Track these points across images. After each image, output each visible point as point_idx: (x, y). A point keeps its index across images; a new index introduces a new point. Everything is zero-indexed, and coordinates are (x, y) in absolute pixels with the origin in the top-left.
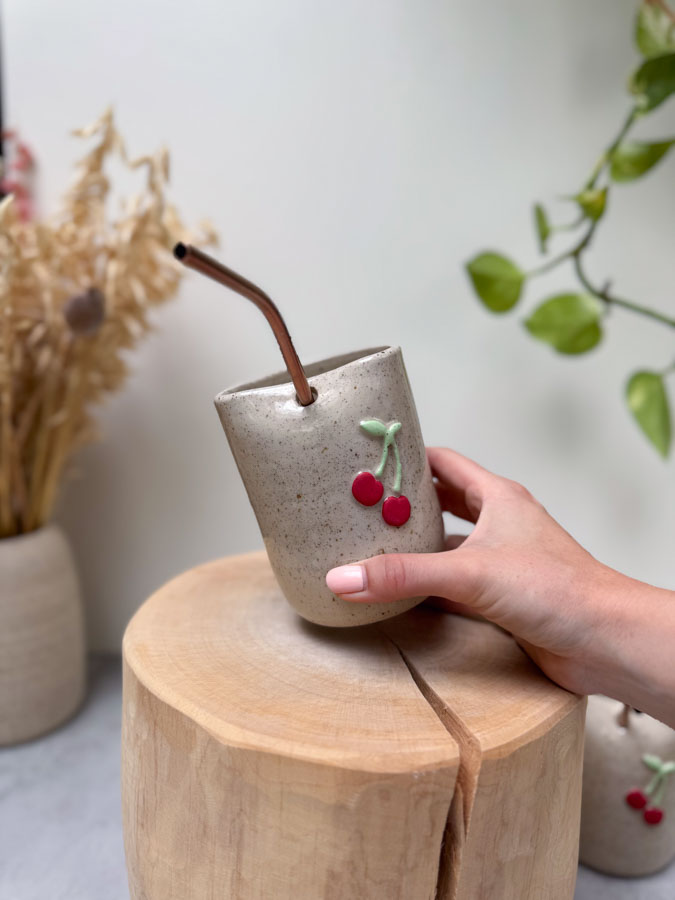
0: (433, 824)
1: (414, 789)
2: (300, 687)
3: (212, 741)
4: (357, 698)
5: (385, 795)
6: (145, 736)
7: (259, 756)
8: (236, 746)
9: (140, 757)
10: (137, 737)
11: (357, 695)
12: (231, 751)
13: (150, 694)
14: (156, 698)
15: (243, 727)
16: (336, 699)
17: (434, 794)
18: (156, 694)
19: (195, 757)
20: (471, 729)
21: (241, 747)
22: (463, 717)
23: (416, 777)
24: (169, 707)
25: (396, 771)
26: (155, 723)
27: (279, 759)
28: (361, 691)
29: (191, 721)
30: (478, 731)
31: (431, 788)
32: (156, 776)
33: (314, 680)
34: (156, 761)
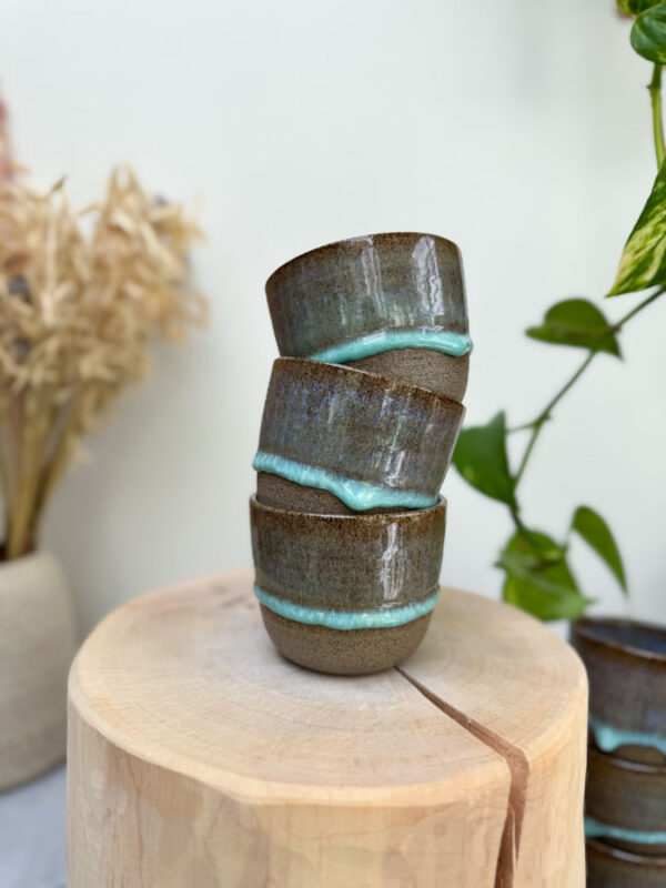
0: (488, 851)
1: (470, 818)
2: (308, 723)
3: (227, 803)
4: (375, 725)
5: (440, 830)
6: (121, 810)
7: (290, 809)
8: (259, 803)
9: (115, 836)
10: (109, 814)
11: (374, 721)
12: (252, 809)
13: (129, 757)
14: (139, 760)
15: (265, 778)
16: (353, 730)
17: (489, 818)
18: (138, 755)
19: (201, 824)
20: (510, 740)
21: (267, 802)
22: (493, 729)
23: (471, 803)
24: (159, 768)
25: (451, 800)
26: (139, 792)
27: (316, 809)
28: (376, 717)
29: (195, 782)
30: (517, 741)
31: (487, 812)
32: (141, 857)
33: (320, 712)
34: (141, 838)
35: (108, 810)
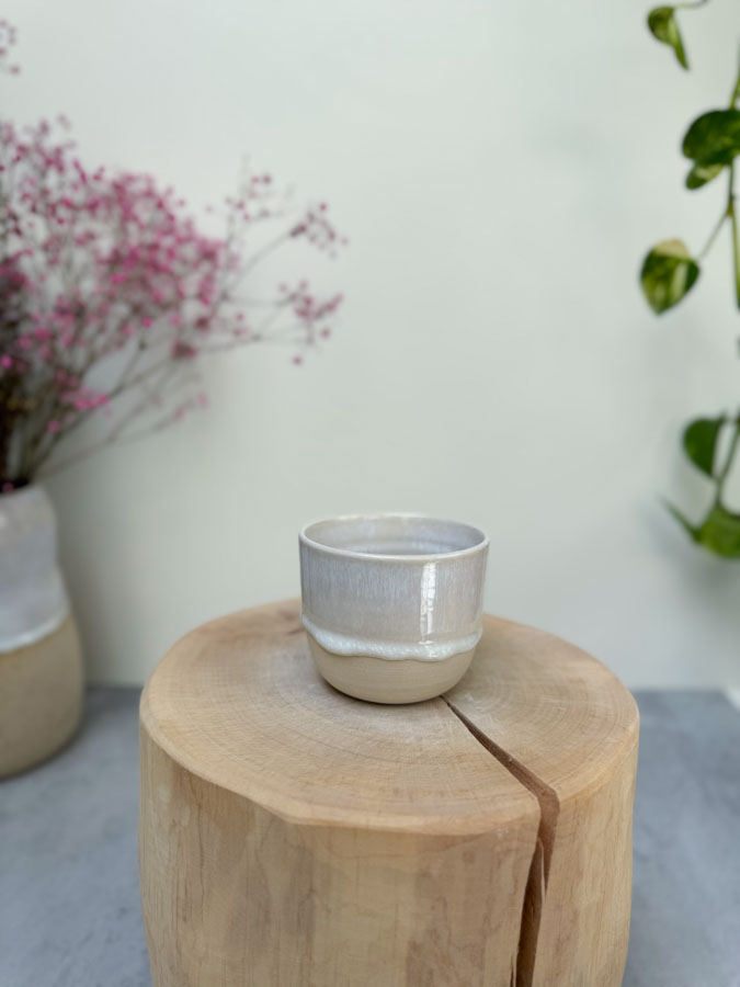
0: (516, 881)
1: (498, 849)
2: (357, 751)
3: (275, 821)
4: (418, 758)
5: (469, 858)
6: (185, 822)
7: (332, 830)
8: (305, 823)
9: (179, 845)
10: (174, 824)
11: (418, 754)
12: (298, 828)
13: (191, 775)
14: (200, 779)
15: (310, 802)
16: (397, 762)
19: (253, 839)
20: (544, 779)
21: (311, 823)
22: (531, 768)
23: (500, 835)
24: (217, 787)
25: (480, 832)
26: (200, 807)
27: (355, 832)
28: (421, 750)
29: (248, 801)
32: (202, 865)
33: (369, 743)
34: (201, 848)
35: (174, 821)
